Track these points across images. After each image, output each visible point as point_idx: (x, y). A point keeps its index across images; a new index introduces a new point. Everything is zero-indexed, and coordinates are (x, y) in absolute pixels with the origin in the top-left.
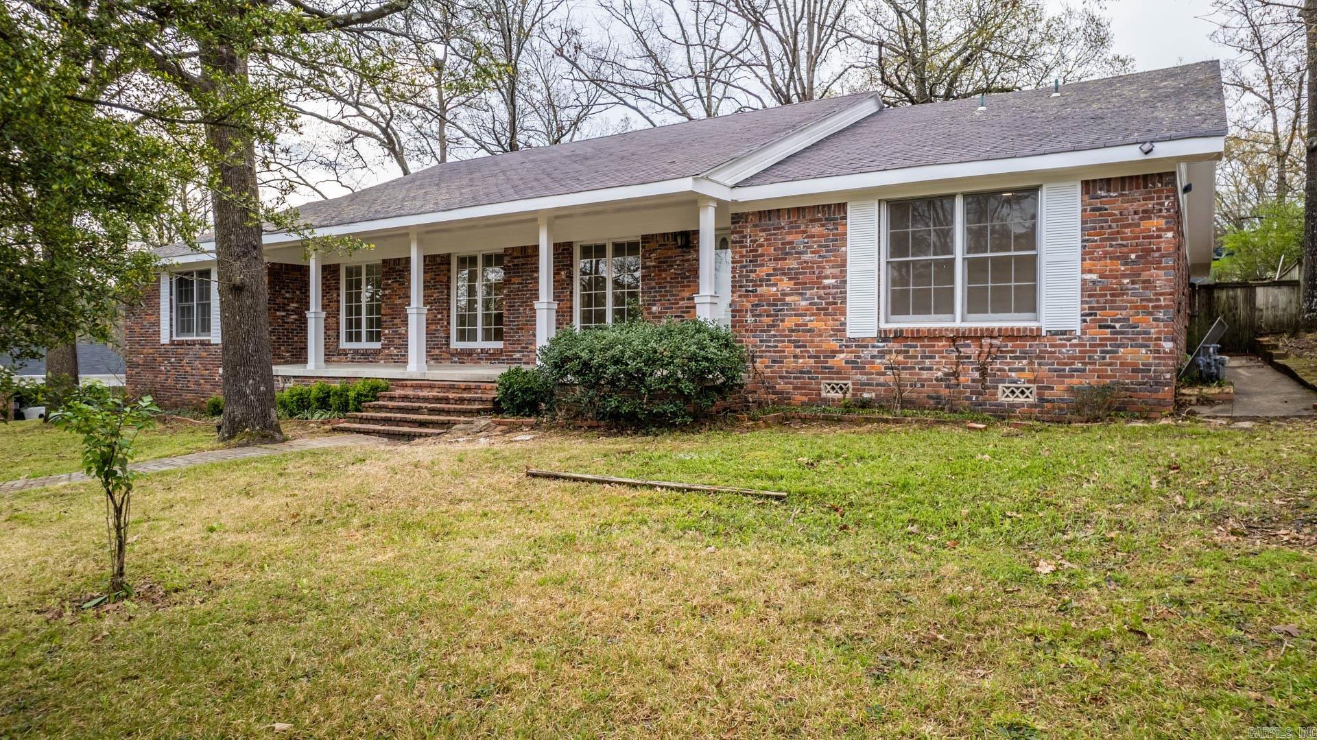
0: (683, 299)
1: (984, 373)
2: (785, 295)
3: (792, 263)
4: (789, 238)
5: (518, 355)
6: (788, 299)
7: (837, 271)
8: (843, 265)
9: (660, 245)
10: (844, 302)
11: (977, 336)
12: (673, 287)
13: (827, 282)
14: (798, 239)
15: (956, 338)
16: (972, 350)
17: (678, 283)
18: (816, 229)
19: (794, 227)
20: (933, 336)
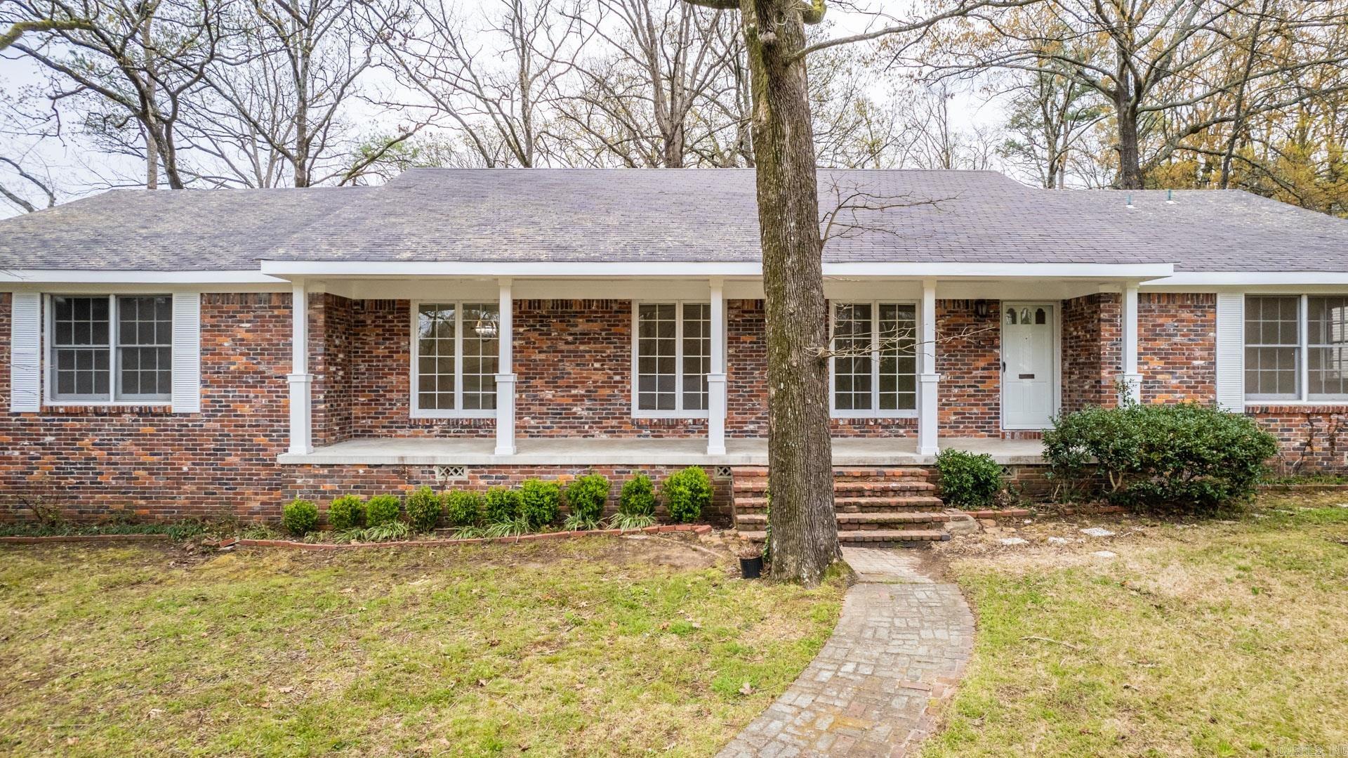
0: (977, 369)
1: (1332, 444)
2: (1155, 373)
3: (1163, 344)
4: (1160, 321)
5: (751, 427)
6: (1159, 377)
7: (1205, 354)
8: (1211, 348)
9: (951, 312)
10: (1213, 382)
11: (1327, 413)
12: (965, 356)
13: (1196, 363)
14: (1169, 323)
15: (1310, 415)
16: (1323, 424)
17: (972, 351)
18: (1185, 315)
19: (1164, 311)
20: (1292, 412)
